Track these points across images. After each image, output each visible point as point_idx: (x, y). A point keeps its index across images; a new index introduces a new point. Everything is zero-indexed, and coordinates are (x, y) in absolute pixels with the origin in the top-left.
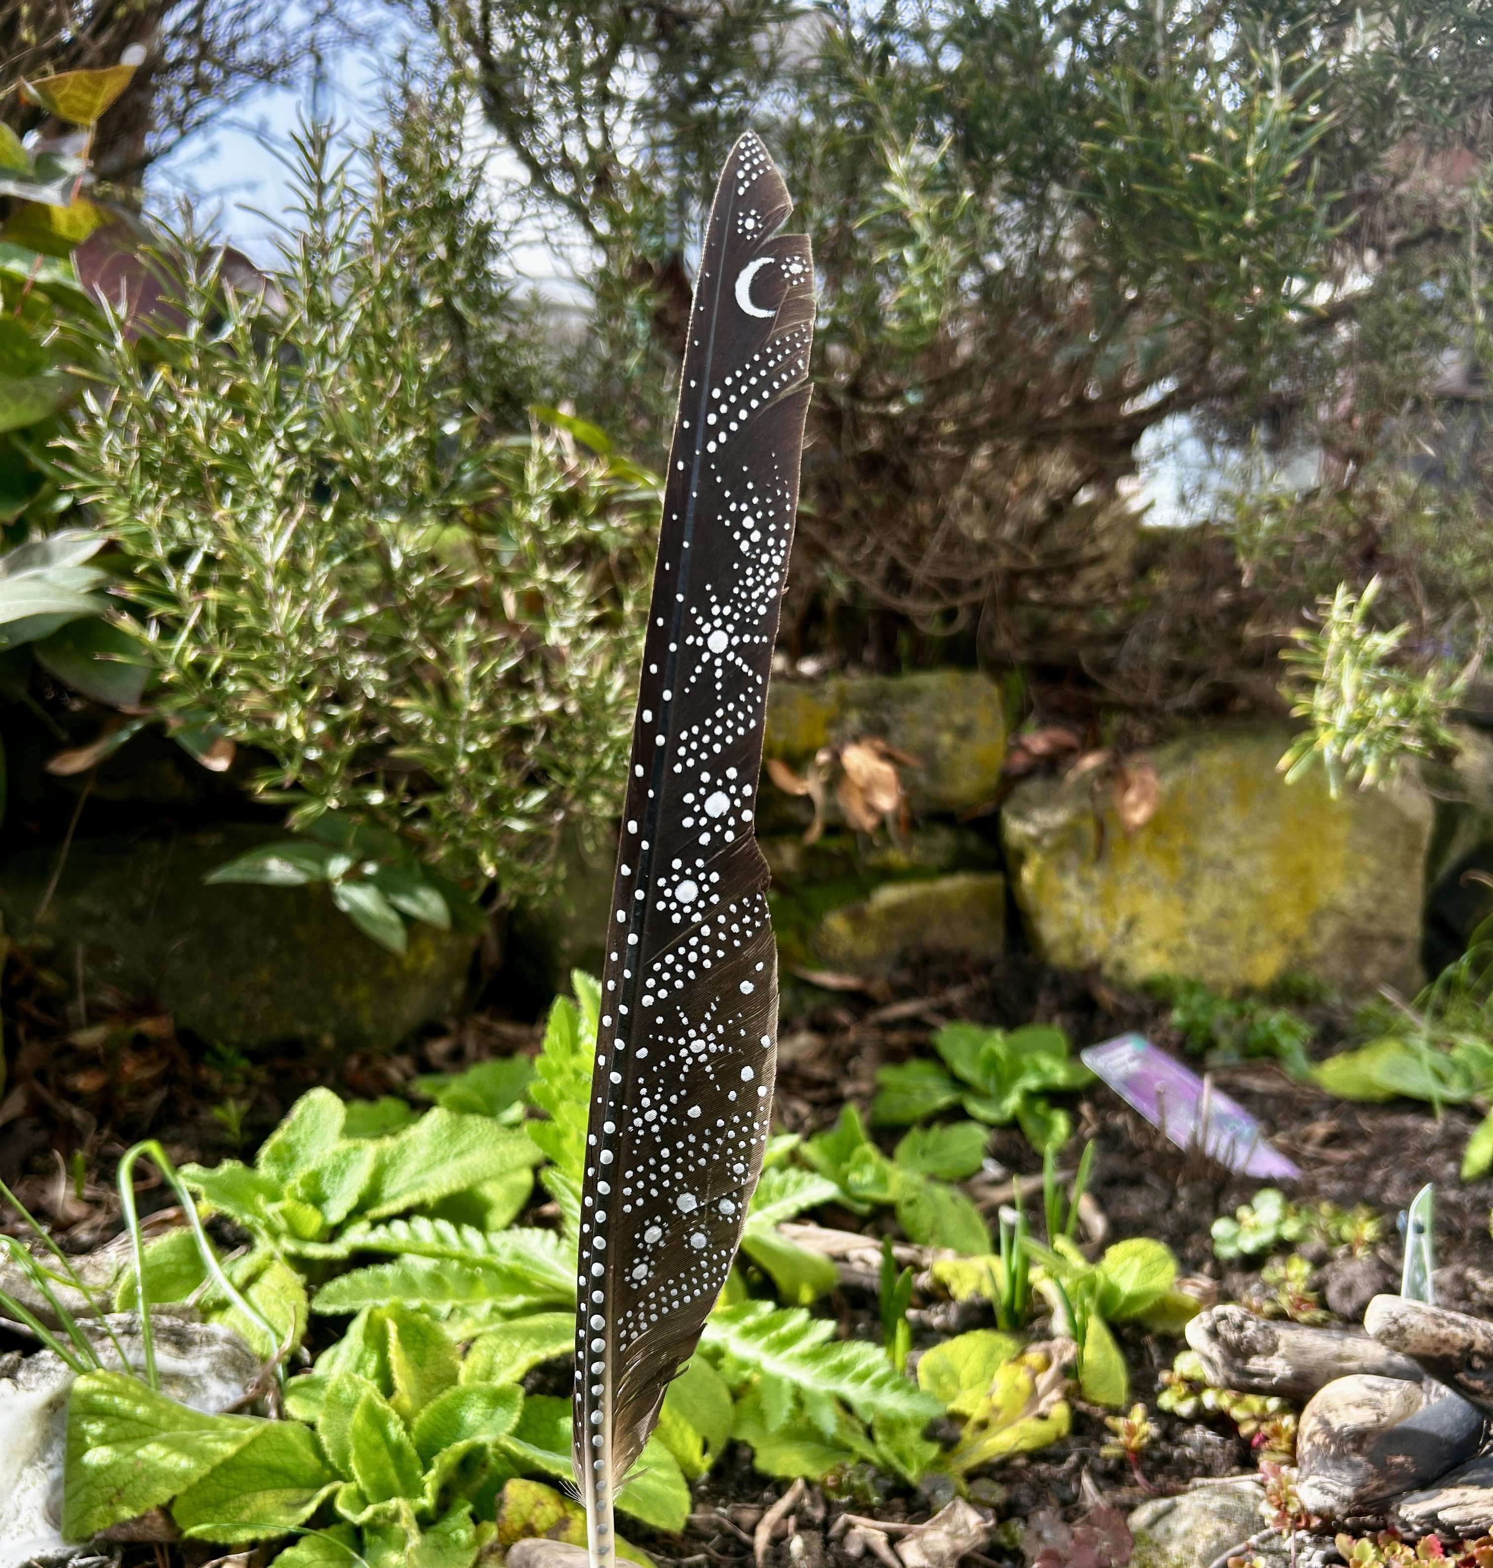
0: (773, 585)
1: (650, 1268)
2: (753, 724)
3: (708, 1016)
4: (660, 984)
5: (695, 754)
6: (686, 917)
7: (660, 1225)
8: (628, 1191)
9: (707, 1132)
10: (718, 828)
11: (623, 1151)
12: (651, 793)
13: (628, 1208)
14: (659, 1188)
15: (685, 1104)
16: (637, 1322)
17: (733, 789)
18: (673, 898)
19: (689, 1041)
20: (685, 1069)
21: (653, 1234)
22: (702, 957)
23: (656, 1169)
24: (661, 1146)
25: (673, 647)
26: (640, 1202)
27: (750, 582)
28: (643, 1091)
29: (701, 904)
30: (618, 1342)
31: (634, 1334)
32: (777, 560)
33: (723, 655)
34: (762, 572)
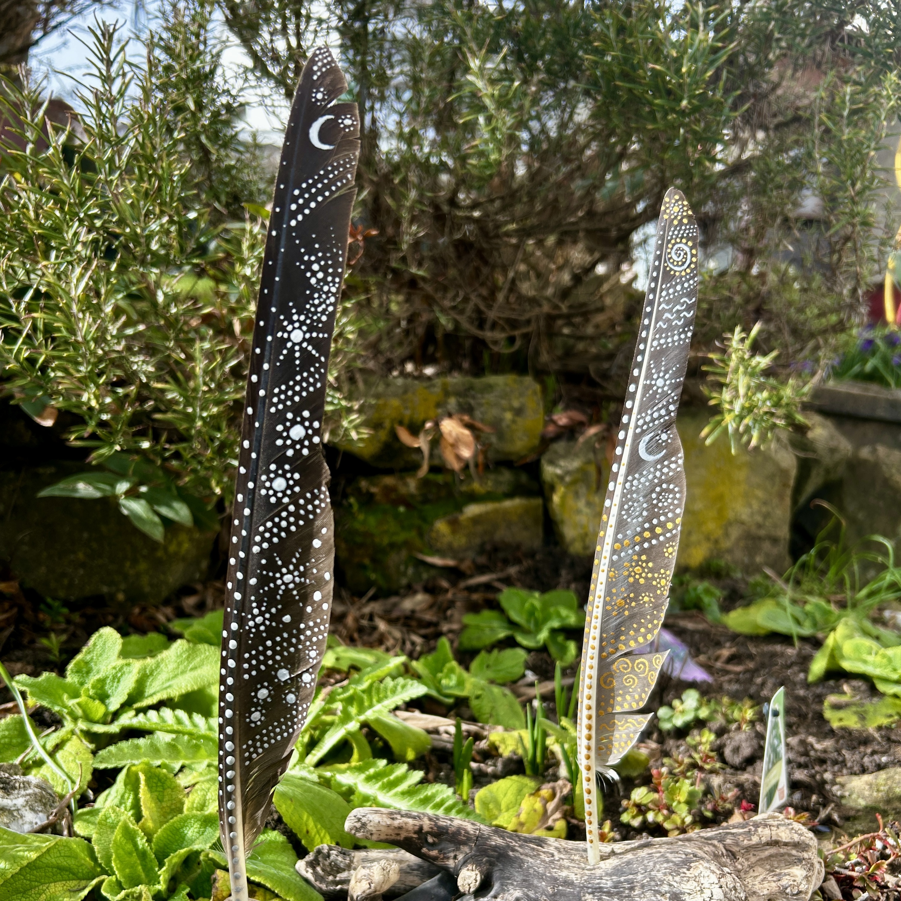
0: (331, 304)
1: (262, 715)
2: (319, 385)
3: (294, 560)
4: (264, 539)
5: (283, 402)
6: (279, 500)
7: (267, 688)
8: (246, 666)
9: (295, 631)
10: (298, 447)
11: (243, 641)
12: (257, 425)
13: (246, 676)
14: (266, 665)
15: (281, 613)
16: (256, 748)
17: (307, 424)
18: (271, 488)
19: (282, 575)
20: (281, 592)
21: (263, 693)
22: (289, 524)
23: (264, 653)
24: (267, 639)
25: (269, 338)
26: (254, 673)
27: (316, 302)
28: (254, 605)
29: (289, 492)
30: (243, 760)
31: (254, 756)
32: (334, 290)
33: (300, 344)
34: (324, 296)
